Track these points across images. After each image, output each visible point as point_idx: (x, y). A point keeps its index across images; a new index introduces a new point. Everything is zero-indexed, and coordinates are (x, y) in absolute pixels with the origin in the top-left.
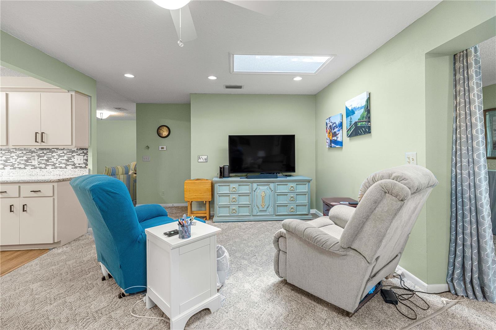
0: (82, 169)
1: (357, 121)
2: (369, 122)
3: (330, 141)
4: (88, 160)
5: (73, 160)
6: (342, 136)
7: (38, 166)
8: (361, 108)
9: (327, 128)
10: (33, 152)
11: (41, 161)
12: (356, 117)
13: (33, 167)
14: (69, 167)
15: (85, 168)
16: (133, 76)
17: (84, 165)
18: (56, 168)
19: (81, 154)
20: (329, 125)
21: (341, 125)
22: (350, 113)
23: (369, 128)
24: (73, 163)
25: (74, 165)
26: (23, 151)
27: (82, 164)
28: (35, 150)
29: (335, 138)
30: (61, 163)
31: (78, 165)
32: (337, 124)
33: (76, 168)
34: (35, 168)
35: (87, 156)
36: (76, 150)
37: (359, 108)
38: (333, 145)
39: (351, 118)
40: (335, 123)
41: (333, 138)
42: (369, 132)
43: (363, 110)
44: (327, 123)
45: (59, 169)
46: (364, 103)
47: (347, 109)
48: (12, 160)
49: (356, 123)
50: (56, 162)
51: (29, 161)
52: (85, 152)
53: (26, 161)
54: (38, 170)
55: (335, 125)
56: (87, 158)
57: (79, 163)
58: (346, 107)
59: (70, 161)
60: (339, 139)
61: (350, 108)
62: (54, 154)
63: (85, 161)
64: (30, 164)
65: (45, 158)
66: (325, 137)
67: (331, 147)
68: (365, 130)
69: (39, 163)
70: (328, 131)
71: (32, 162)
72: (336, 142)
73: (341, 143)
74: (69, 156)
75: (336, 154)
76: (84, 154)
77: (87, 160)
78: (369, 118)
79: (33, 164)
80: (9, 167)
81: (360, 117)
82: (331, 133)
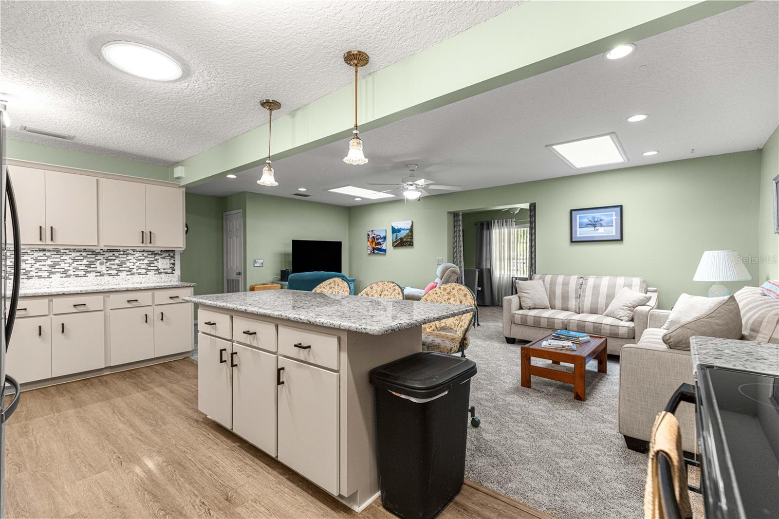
0: (168, 275)
1: (403, 237)
2: (412, 239)
3: (372, 249)
4: (176, 264)
5: (156, 264)
6: (388, 245)
7: (106, 272)
8: (407, 229)
9: (368, 238)
10: (97, 254)
11: (111, 266)
12: (402, 234)
13: (99, 274)
14: (151, 273)
15: (172, 273)
17: (170, 271)
18: (133, 274)
19: (166, 258)
20: (371, 236)
21: (385, 238)
22: (395, 231)
23: (412, 242)
24: (156, 268)
25: (158, 270)
26: (81, 253)
27: (168, 269)
28: (101, 252)
29: (379, 247)
30: (140, 268)
31: (163, 271)
32: (382, 236)
33: (160, 273)
34: (102, 275)
35: (174, 259)
36: (159, 252)
37: (404, 229)
38: (375, 251)
39: (397, 235)
40: (379, 235)
41: (377, 246)
42: (412, 245)
43: (408, 231)
44: (368, 235)
45: (137, 276)
46: (409, 227)
47: (393, 228)
48: (63, 265)
49: (401, 239)
50: (133, 267)
51: (92, 266)
52: (172, 254)
53: (88, 266)
54: (107, 278)
55: (379, 237)
56: (173, 262)
57: (164, 268)
58: (392, 227)
59: (152, 265)
60: (384, 247)
61: (396, 228)
62: (129, 257)
63: (171, 266)
64: (94, 269)
65: (117, 262)
67: (374, 253)
68: (410, 244)
69: (107, 269)
70: (371, 240)
71: (96, 268)
72: (380, 250)
73: (385, 251)
74: (151, 259)
75: (378, 259)
76: (170, 258)
77: (174, 264)
78: (412, 237)
79: (98, 269)
80: (59, 275)
81: (405, 235)
82: (374, 243)
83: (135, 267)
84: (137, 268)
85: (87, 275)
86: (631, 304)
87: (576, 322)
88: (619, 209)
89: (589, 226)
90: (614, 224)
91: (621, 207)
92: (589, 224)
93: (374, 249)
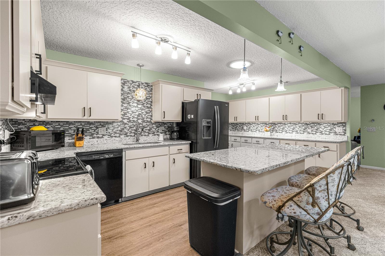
0: (342, 136)
4: (347, 130)
5: (335, 129)
7: (311, 132)
10: (308, 124)
13: (308, 133)
14: (332, 134)
15: (344, 135)
17: (343, 134)
19: (340, 126)
24: (335, 132)
25: (335, 133)
26: (302, 124)
27: (342, 133)
28: (309, 123)
30: (326, 131)
31: (338, 133)
33: (337, 135)
34: (310, 134)
35: (345, 127)
36: (337, 123)
45: (324, 135)
48: (296, 129)
51: (306, 130)
52: (344, 124)
53: (304, 129)
54: (311, 135)
56: (345, 129)
57: (339, 132)
59: (332, 130)
62: (321, 126)
63: (344, 131)
65: (316, 128)
69: (312, 131)
71: (307, 130)
74: (332, 127)
76: (343, 126)
77: (345, 130)
79: (308, 131)
83: (323, 131)
84: (325, 131)
85: (304, 133)
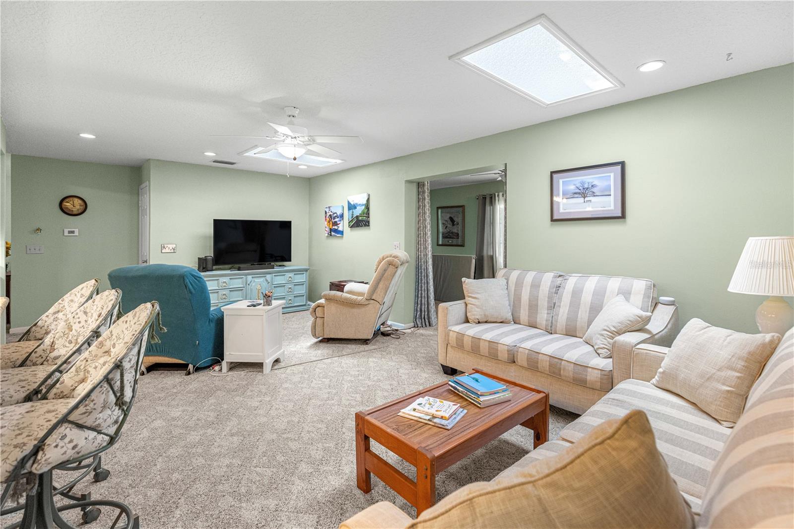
1: (358, 215)
2: (369, 217)
3: (329, 230)
6: (344, 226)
8: (363, 205)
9: (326, 217)
12: (358, 211)
16: (95, 137)
20: (328, 214)
21: (342, 216)
22: (351, 207)
23: (369, 222)
29: (336, 227)
32: (338, 214)
37: (360, 204)
38: (333, 233)
39: (353, 212)
40: (336, 213)
41: (334, 227)
42: (369, 225)
43: (364, 207)
44: (326, 212)
46: (365, 202)
49: (357, 217)
55: (336, 215)
58: (348, 202)
60: (340, 229)
61: (352, 203)
66: (323, 226)
67: (331, 235)
68: (366, 223)
70: (328, 219)
72: (336, 231)
73: (342, 233)
75: (335, 242)
78: (369, 214)
81: (360, 212)
82: (331, 222)
86: (614, 327)
87: (527, 351)
88: (619, 167)
89: (576, 196)
90: (612, 193)
91: (622, 164)
92: (576, 193)
93: (331, 230)
